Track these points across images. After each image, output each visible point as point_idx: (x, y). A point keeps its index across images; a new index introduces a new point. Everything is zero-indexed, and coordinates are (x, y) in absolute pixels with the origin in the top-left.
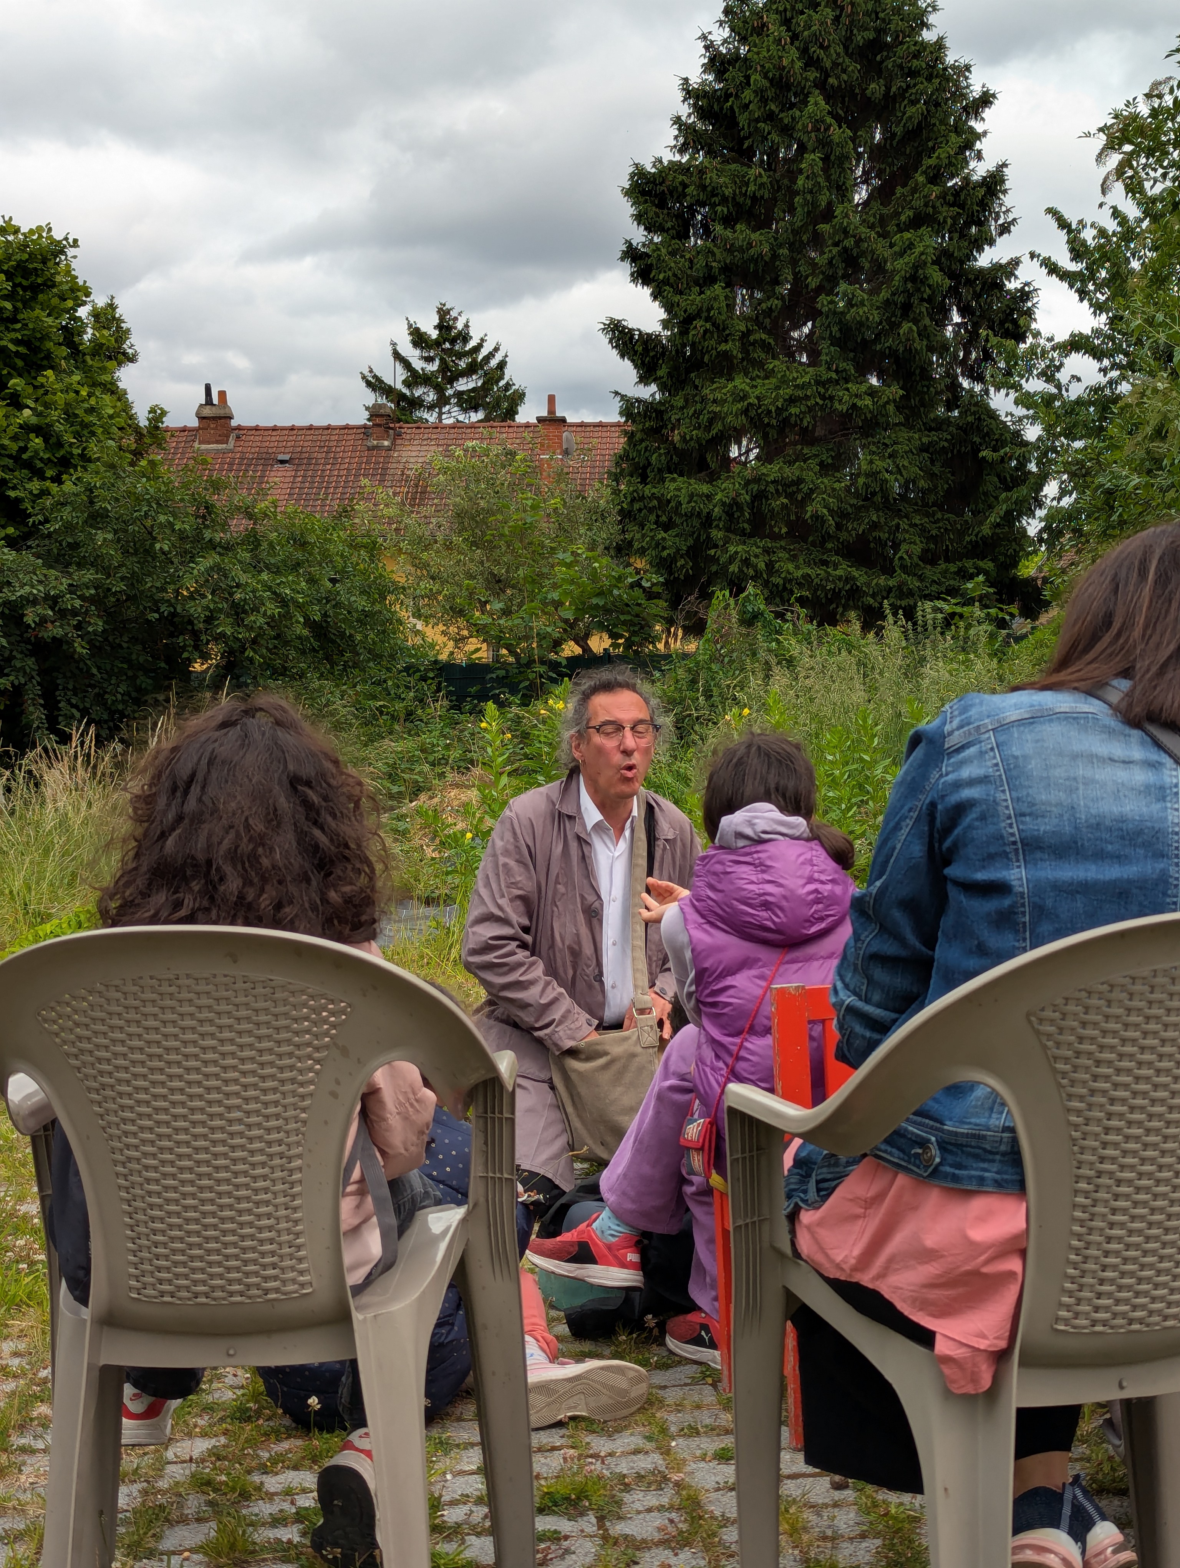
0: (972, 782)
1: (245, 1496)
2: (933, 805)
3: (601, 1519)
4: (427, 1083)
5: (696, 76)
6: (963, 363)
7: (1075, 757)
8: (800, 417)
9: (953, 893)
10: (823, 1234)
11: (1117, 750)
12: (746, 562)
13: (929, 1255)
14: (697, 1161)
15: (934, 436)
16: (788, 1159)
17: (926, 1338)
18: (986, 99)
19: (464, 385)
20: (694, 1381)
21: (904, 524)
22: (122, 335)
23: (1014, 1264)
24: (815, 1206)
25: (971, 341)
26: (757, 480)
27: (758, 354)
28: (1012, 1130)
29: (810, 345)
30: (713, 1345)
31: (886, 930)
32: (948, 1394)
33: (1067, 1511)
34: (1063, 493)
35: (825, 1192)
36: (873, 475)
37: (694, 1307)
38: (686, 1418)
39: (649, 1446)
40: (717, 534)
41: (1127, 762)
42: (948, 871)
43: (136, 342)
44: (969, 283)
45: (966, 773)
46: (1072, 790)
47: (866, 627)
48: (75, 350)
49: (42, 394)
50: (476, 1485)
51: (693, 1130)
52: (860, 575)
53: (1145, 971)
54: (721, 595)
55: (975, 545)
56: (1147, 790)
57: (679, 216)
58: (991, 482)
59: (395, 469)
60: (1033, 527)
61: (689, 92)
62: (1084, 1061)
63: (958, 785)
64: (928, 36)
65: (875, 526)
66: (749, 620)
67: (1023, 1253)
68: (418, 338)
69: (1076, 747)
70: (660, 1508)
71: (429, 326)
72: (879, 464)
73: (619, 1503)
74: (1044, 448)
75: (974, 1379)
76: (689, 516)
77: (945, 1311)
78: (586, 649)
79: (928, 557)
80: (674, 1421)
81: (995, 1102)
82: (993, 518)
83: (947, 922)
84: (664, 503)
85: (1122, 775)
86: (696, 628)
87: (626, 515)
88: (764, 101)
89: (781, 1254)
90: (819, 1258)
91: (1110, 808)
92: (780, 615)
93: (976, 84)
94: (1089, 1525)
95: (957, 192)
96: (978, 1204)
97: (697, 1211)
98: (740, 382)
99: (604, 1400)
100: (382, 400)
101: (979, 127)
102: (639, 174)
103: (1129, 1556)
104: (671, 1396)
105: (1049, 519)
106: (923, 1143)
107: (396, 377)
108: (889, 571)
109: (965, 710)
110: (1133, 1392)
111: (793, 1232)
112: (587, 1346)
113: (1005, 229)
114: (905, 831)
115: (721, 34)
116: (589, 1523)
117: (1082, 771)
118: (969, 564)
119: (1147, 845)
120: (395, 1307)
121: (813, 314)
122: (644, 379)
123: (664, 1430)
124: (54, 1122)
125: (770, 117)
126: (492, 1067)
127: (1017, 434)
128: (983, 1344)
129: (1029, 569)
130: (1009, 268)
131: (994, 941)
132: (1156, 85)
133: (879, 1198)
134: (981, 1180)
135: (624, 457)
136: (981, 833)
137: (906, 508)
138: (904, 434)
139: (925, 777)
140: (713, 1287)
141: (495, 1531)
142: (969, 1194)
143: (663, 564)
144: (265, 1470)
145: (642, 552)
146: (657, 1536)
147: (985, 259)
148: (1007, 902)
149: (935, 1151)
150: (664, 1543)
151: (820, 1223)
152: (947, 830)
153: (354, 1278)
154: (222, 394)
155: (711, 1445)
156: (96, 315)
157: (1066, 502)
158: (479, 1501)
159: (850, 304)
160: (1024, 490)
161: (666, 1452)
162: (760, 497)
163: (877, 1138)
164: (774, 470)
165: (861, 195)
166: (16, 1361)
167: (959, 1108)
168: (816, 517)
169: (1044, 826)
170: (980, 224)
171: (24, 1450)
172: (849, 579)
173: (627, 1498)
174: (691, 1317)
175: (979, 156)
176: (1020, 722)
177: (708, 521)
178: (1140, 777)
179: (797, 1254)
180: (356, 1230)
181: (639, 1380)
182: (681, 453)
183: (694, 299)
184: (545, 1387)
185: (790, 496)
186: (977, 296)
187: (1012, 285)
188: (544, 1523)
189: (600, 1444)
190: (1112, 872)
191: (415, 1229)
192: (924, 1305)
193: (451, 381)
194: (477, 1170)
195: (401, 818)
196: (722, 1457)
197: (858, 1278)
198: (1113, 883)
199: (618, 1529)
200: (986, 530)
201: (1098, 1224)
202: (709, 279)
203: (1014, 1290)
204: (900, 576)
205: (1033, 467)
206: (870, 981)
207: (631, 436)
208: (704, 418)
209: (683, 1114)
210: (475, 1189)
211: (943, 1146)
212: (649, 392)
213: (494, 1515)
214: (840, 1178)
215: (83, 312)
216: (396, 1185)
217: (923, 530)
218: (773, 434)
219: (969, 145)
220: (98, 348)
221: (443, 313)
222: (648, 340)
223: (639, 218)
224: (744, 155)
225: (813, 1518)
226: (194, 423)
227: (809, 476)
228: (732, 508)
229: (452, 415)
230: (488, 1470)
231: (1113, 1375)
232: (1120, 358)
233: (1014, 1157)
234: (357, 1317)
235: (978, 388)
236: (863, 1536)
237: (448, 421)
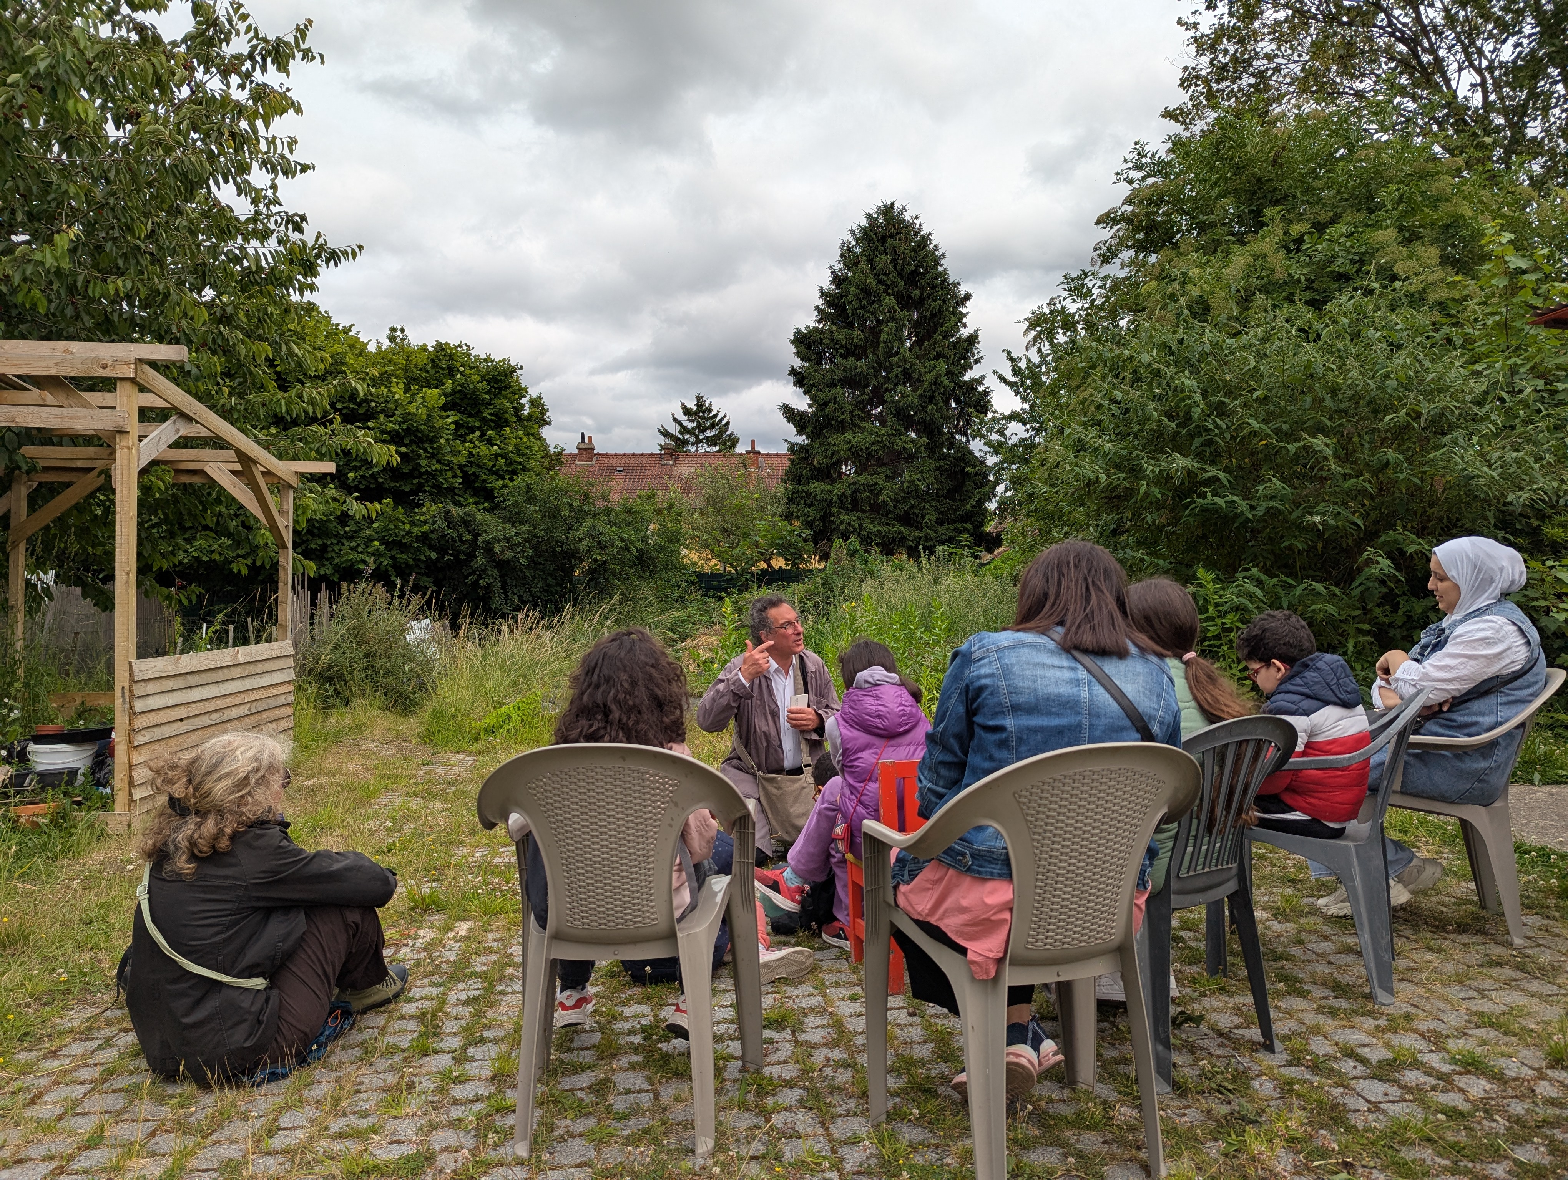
0: (986, 676)
1: (614, 1018)
2: (967, 686)
3: (793, 1032)
4: (713, 817)
5: (826, 285)
6: (956, 427)
7: (1036, 665)
8: (877, 451)
9: (977, 730)
10: (912, 897)
11: (1055, 661)
12: (849, 524)
13: (964, 910)
14: (841, 846)
15: (942, 463)
16: (893, 859)
17: (963, 951)
18: (968, 297)
19: (709, 433)
20: (837, 957)
21: (927, 506)
22: (544, 411)
23: (1007, 915)
24: (907, 883)
25: (960, 416)
26: (854, 483)
27: (857, 421)
28: (1005, 848)
29: (881, 418)
30: (846, 939)
31: (946, 748)
32: (973, 979)
33: (1030, 1035)
34: (1006, 490)
35: (912, 877)
36: (911, 482)
37: (836, 919)
38: (833, 977)
39: (816, 992)
40: (835, 510)
41: (1061, 668)
42: (976, 719)
43: (550, 415)
44: (960, 387)
45: (983, 671)
46: (1035, 681)
47: (910, 555)
48: (520, 418)
49: (504, 439)
50: (730, 1013)
51: (839, 830)
52: (905, 531)
53: (1071, 772)
54: (838, 542)
55: (962, 516)
56: (1071, 681)
57: (818, 354)
58: (969, 485)
59: (675, 475)
60: (992, 506)
61: (823, 293)
62: (1041, 816)
63: (979, 677)
64: (940, 269)
65: (912, 507)
66: (852, 554)
67: (1011, 910)
68: (687, 411)
69: (1036, 660)
70: (823, 1026)
71: (692, 405)
72: (915, 477)
73: (802, 1023)
74: (998, 469)
75: (987, 973)
76: (821, 501)
77: (972, 938)
78: (770, 566)
79: (939, 522)
80: (828, 978)
81: (998, 835)
82: (972, 502)
83: (974, 743)
84: (808, 494)
85: (1058, 674)
86: (825, 556)
87: (791, 500)
88: (859, 300)
89: (889, 905)
90: (909, 908)
91: (1053, 690)
92: (866, 551)
93: (963, 289)
94: (1041, 1041)
95: (954, 345)
96: (990, 885)
97: (837, 871)
98: (849, 435)
99: (795, 968)
100: (668, 441)
101: (964, 311)
102: (798, 332)
103: (1060, 1057)
104: (826, 965)
105: (1000, 503)
106: (963, 854)
107: (674, 429)
108: (920, 529)
109: (981, 640)
110: (1063, 978)
111: (895, 895)
112: (783, 938)
113: (977, 361)
114: (953, 700)
115: (838, 266)
116: (787, 1034)
117: (1039, 672)
118: (959, 525)
119: (1071, 708)
120: (697, 930)
121: (883, 402)
122: (800, 433)
123: (823, 984)
124: (529, 833)
125: (863, 307)
126: (745, 807)
127: (983, 463)
128: (991, 955)
129: (989, 528)
130: (980, 381)
131: (998, 754)
132: (1052, 299)
133: (941, 879)
134: (992, 874)
135: (789, 471)
136: (991, 701)
137: (927, 497)
138: (927, 462)
139: (962, 672)
140: (847, 908)
141: (741, 1038)
142: (986, 880)
143: (809, 524)
144: (623, 1004)
145: (798, 518)
146: (822, 1041)
147: (968, 376)
148: (1004, 735)
149: (969, 858)
150: (825, 1045)
151: (911, 891)
152: (974, 699)
153: (677, 914)
154: (590, 438)
155: (847, 992)
156: (532, 402)
157: (1009, 494)
158: (732, 1022)
159: (903, 397)
160: (987, 489)
161: (825, 996)
162: (856, 491)
163: (939, 851)
164: (863, 479)
165: (908, 344)
166: (495, 944)
167: (981, 837)
168: (884, 502)
169: (1022, 699)
170: (965, 358)
171: (501, 993)
172: (900, 532)
173: (806, 1020)
174: (835, 924)
175: (965, 326)
176: (1009, 647)
177: (830, 503)
178: (1067, 675)
179: (897, 905)
180: (678, 888)
181: (810, 956)
182: (818, 470)
183: (826, 394)
184: (767, 965)
185: (871, 492)
186: (964, 394)
187: (981, 388)
188: (767, 1034)
189: (791, 991)
190: (1055, 722)
191: (705, 888)
192: (962, 934)
193: (703, 431)
194: (736, 858)
195: (677, 651)
196: (854, 998)
197: (928, 919)
198: (1056, 727)
199: (802, 1037)
200: (969, 507)
201: (1047, 895)
202: (833, 385)
203: (1007, 928)
204: (926, 530)
205: (991, 478)
206: (938, 774)
207: (792, 461)
208: (829, 453)
209: (833, 823)
210: (735, 868)
211: (973, 856)
212: (802, 440)
213: (740, 1029)
214: (920, 869)
215: (523, 401)
216: (697, 867)
217: (937, 509)
218: (863, 461)
219: (960, 320)
220: (530, 417)
221: (699, 398)
222: (802, 414)
223: (797, 354)
224: (850, 325)
225: (900, 1032)
226: (576, 451)
227: (880, 482)
228: (842, 497)
229: (703, 448)
230: (738, 1006)
231: (1055, 969)
232: (1034, 425)
233: (1007, 862)
234: (680, 935)
235: (964, 439)
236: (925, 1042)
237: (701, 451)
